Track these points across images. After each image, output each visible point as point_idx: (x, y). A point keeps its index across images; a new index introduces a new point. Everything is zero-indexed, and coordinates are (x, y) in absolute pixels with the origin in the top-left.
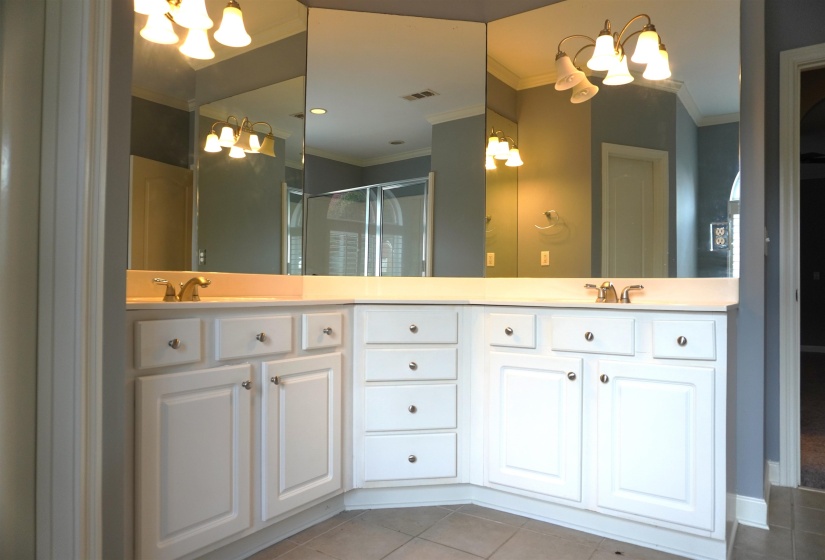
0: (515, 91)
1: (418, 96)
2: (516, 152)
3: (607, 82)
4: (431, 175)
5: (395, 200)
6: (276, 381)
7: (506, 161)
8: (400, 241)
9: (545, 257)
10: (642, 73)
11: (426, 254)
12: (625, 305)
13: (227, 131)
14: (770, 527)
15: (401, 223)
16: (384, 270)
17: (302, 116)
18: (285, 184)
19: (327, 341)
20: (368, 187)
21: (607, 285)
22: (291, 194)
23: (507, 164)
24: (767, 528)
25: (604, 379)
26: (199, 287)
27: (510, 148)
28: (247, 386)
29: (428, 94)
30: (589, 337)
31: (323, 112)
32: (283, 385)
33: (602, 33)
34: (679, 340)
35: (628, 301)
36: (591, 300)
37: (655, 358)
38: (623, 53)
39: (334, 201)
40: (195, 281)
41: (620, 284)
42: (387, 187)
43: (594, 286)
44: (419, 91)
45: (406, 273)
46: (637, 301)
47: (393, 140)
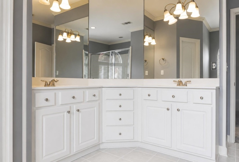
0: (154, 21)
1: (126, 23)
2: (154, 40)
3: (180, 18)
4: (130, 47)
5: (119, 55)
6: (78, 111)
7: (151, 43)
8: (121, 68)
9: (162, 72)
10: (190, 15)
11: (129, 72)
12: (185, 87)
13: (65, 34)
14: (228, 156)
15: (121, 62)
16: (116, 77)
17: (88, 29)
18: (84, 50)
19: (94, 98)
20: (110, 51)
21: (180, 81)
22: (86, 53)
23: (151, 44)
24: (227, 156)
25: (178, 110)
26: (55, 82)
27: (152, 39)
28: (69, 112)
29: (129, 23)
30: (173, 97)
31: (95, 28)
32: (80, 112)
33: (178, 3)
34: (201, 98)
35: (186, 86)
36: (175, 85)
37: (194, 103)
38: (185, 9)
39: (100, 56)
40: (54, 80)
41: (184, 80)
42: (117, 51)
43: (176, 81)
44: (127, 22)
45: (123, 78)
46: (189, 86)
47: (120, 37)
